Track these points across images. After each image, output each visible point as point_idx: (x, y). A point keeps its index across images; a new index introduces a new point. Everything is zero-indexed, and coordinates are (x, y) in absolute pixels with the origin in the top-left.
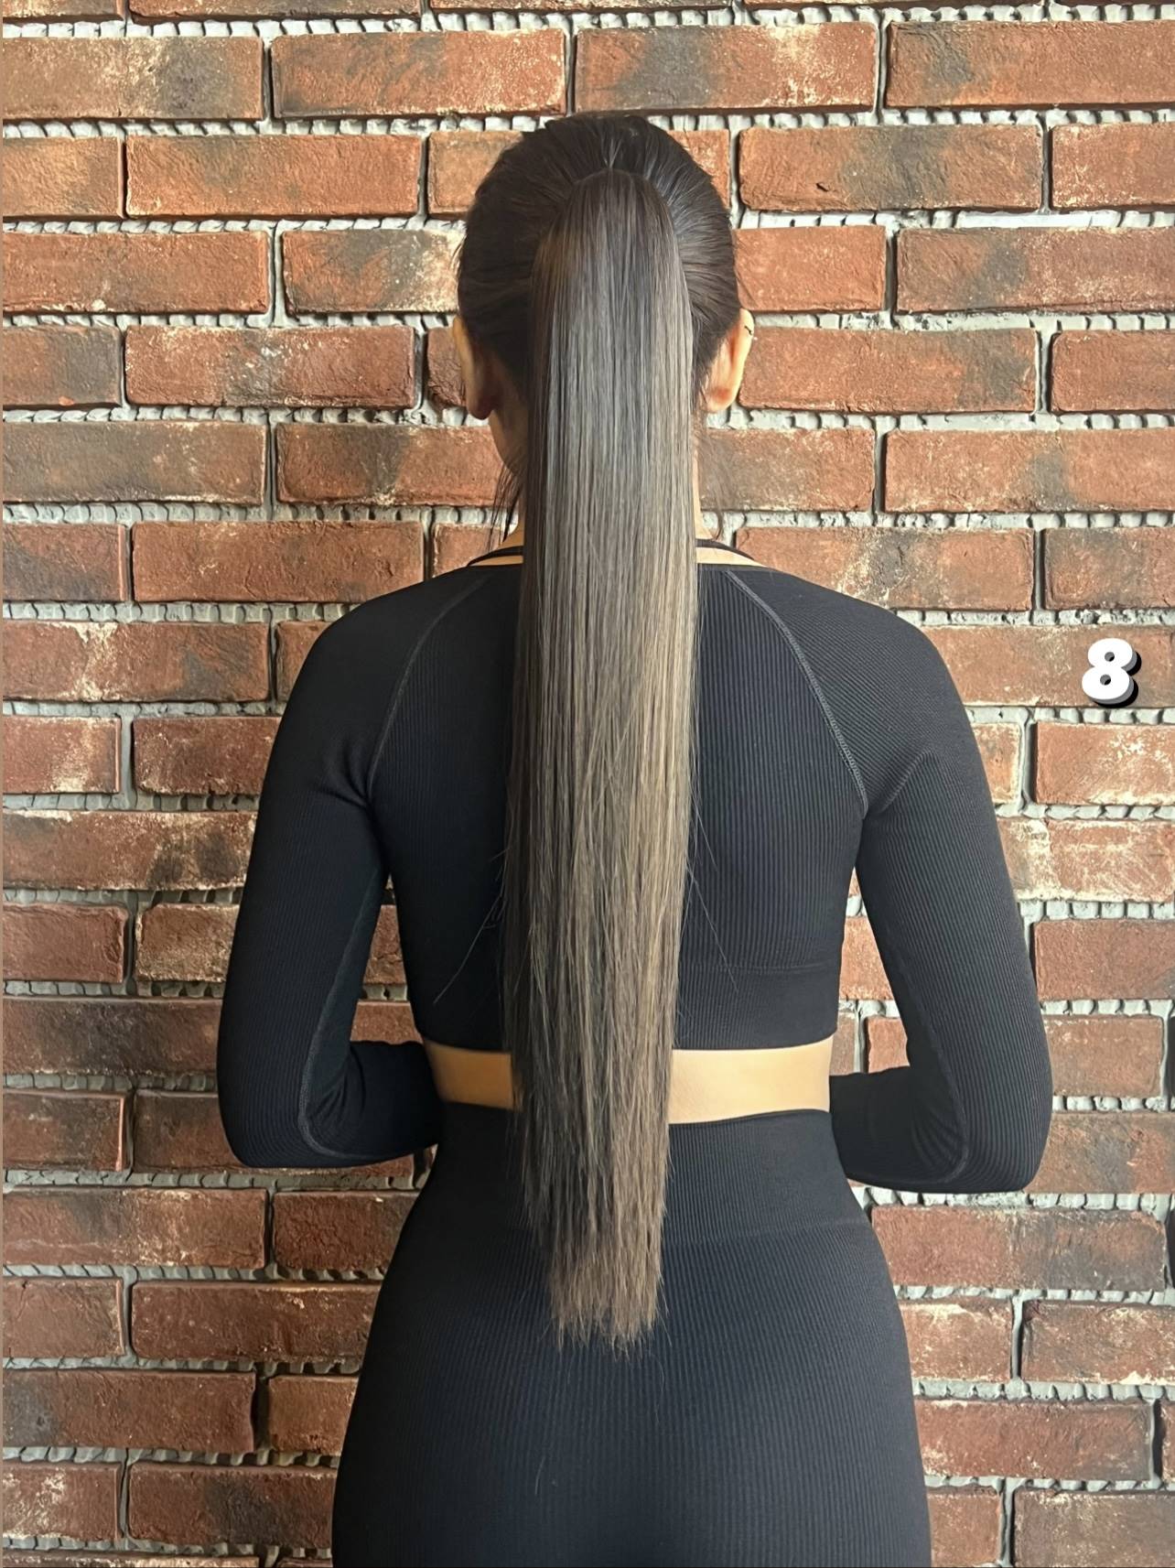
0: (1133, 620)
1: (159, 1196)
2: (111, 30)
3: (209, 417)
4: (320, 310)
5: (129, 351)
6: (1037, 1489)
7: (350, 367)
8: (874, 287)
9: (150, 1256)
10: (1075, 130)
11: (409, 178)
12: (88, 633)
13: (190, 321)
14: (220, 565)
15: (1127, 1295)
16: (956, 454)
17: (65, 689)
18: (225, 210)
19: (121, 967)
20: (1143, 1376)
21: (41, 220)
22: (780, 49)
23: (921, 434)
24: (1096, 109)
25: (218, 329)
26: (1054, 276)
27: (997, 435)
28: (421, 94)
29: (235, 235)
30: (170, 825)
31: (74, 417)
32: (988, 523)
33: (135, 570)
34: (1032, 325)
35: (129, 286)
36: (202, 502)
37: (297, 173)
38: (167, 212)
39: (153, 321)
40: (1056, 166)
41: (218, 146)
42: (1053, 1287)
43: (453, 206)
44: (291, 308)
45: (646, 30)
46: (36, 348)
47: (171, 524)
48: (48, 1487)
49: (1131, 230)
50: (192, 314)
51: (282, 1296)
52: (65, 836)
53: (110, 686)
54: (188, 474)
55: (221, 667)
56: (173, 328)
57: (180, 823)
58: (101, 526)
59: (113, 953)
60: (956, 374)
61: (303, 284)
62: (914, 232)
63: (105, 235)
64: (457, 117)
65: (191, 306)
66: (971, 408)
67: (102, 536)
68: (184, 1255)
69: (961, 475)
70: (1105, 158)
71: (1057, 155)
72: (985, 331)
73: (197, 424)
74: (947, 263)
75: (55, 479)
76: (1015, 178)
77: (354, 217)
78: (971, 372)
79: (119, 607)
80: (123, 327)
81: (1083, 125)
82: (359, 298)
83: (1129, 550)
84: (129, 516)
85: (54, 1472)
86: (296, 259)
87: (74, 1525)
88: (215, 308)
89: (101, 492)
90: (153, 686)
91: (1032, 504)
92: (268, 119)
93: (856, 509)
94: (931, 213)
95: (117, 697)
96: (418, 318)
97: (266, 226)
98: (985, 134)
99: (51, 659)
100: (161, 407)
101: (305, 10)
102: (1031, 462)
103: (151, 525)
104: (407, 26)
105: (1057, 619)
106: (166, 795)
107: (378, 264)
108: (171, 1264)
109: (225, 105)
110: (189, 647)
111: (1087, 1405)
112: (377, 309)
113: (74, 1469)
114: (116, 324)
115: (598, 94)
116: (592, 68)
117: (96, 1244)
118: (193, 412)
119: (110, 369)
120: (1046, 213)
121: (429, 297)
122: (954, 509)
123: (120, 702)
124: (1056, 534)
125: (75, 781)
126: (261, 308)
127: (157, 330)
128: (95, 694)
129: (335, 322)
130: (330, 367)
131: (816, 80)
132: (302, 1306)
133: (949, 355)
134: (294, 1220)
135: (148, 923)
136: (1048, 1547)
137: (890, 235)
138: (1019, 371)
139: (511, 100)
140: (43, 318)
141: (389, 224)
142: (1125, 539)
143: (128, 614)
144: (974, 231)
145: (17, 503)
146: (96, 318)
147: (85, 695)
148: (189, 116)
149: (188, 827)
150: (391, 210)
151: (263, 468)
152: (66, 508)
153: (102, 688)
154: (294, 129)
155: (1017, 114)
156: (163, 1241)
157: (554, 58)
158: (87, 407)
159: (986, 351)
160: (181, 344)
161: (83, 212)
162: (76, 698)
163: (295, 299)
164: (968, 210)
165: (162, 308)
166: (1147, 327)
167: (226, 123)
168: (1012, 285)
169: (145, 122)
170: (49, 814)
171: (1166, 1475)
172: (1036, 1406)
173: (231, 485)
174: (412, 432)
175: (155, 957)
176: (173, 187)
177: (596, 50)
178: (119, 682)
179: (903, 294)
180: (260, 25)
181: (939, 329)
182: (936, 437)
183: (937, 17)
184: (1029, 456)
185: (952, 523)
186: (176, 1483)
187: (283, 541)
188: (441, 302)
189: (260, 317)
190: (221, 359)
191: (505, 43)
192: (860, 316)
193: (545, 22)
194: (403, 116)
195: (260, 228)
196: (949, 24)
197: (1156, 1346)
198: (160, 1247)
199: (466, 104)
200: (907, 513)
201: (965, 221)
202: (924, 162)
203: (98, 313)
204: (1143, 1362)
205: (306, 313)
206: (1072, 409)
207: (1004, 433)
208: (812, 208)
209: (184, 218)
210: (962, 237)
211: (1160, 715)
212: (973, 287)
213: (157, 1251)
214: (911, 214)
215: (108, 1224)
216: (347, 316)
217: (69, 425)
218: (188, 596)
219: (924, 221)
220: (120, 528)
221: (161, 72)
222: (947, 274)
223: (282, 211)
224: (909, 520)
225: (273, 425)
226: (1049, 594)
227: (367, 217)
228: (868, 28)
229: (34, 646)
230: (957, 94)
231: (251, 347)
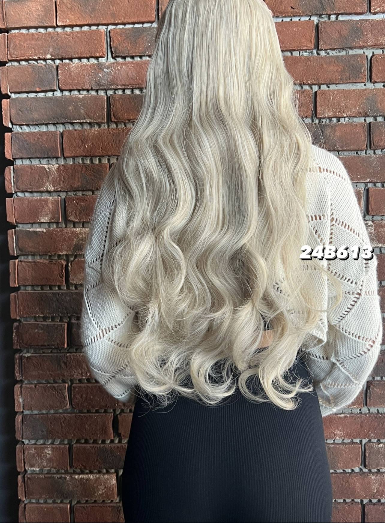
3: (87, 93)
5: (59, 72)
6: (372, 442)
8: (311, 41)
11: (152, 9)
13: (79, 61)
14: (92, 144)
16: (340, 98)
17: (42, 187)
18: (90, 22)
19: (64, 280)
21: (28, 28)
25: (89, 63)
27: (354, 90)
30: (79, 232)
31: (41, 95)
32: (351, 121)
33: (64, 146)
35: (59, 49)
36: (86, 122)
37: (114, 9)
38: (71, 24)
42: (377, 376)
44: (114, 55)
46: (28, 71)
47: (76, 130)
48: (46, 453)
50: (80, 59)
52: (44, 237)
53: (57, 186)
56: (74, 63)
58: (52, 132)
59: (61, 276)
60: (339, 70)
61: (117, 46)
62: (324, 22)
63: (50, 32)
65: (80, 56)
66: (345, 81)
67: (52, 135)
69: (342, 104)
73: (83, 96)
74: (336, 32)
75: (36, 116)
77: (133, 23)
78: (344, 69)
79: (59, 159)
80: (57, 64)
82: (137, 51)
84: (61, 129)
85: (48, 447)
86: (115, 38)
88: (88, 56)
90: (71, 186)
91: (366, 114)
93: (306, 117)
94: (329, 15)
95: (59, 190)
97: (104, 27)
99: (37, 178)
100: (70, 91)
103: (69, 131)
105: (374, 153)
106: (77, 222)
107: (143, 39)
112: (143, 54)
113: (54, 446)
114: (54, 63)
118: (81, 92)
119: (53, 78)
122: (340, 116)
123: (60, 191)
125: (46, 218)
127: (69, 64)
128: (51, 188)
129: (129, 59)
130: (127, 75)
133: (337, 63)
135: (72, 265)
136: (377, 461)
137: (315, 23)
140: (30, 62)
141: (146, 25)
144: (344, 21)
145: (23, 125)
146: (48, 61)
151: (106, 110)
152: (40, 126)
153: (54, 187)
158: (45, 91)
160: (77, 68)
161: (43, 25)
162: (46, 190)
163: (115, 52)
164: (342, 14)
165: (70, 57)
168: (358, 39)
170: (38, 230)
172: (372, 415)
173: (95, 116)
179: (321, 43)
182: (333, 92)
184: (365, 97)
185: (339, 121)
189: (103, 59)
190: (91, 73)
192: (306, 52)
200: (323, 118)
203: (49, 59)
206: (379, 81)
207: (356, 90)
208: (289, 15)
209: (77, 26)
210: (340, 23)
214: (323, 16)
216: (132, 57)
217: (40, 97)
219: (326, 19)
220: (58, 132)
222: (336, 36)
223: (110, 22)
224: (324, 121)
225: (109, 95)
226: (372, 144)
227: (138, 23)
229: (31, 173)
231: (100, 69)
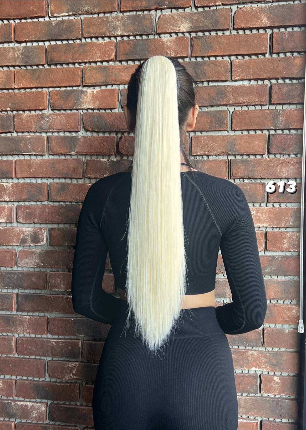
0: (253, 181)
1: (22, 317)
2: (11, 45)
4: (58, 109)
7: (65, 122)
9: (21, 331)
10: (237, 61)
12: (6, 185)
15: (253, 348)
20: (256, 368)
22: (165, 43)
23: (200, 136)
24: (243, 56)
26: (233, 97)
28: (81, 57)
29: (39, 92)
34: (228, 109)
39: (21, 112)
40: (233, 70)
41: (35, 71)
43: (89, 83)
45: (134, 40)
49: (252, 85)
51: (50, 342)
54: (28, 148)
55: (35, 193)
57: (27, 230)
64: (90, 63)
68: (28, 331)
70: (245, 67)
71: (233, 67)
72: (216, 111)
76: (223, 73)
81: (240, 60)
83: (252, 164)
87: (4, 393)
89: (9, 152)
92: (47, 65)
96: (81, 110)
98: (215, 62)
101: (55, 38)
102: (227, 142)
104: (78, 41)
108: (25, 333)
109: (37, 61)
110: (29, 188)
111: (242, 374)
115: (122, 56)
116: (121, 50)
117: (8, 328)
120: (231, 82)
121: (83, 105)
124: (234, 160)
126: (45, 109)
131: (174, 51)
132: (55, 344)
134: (53, 324)
138: (224, 121)
139: (102, 58)
142: (251, 161)
143: (16, 181)
147: (5, 200)
148: (28, 64)
149: (28, 231)
150: (74, 85)
154: (53, 67)
155: (224, 57)
156: (23, 328)
157: (112, 47)
159: (216, 115)
166: (256, 109)
167: (37, 65)
169: (19, 66)
171: (262, 393)
174: (79, 137)
175: (21, 261)
176: (25, 81)
177: (122, 45)
178: (13, 197)
180: (45, 43)
181: (205, 110)
183: (204, 34)
186: (27, 384)
187: (50, 163)
188: (86, 106)
191: (101, 44)
193: (111, 39)
194: (77, 63)
195: (45, 90)
196: (206, 36)
197: (259, 361)
198: (23, 329)
199: (92, 59)
201: (211, 84)
202: (201, 70)
204: (256, 365)
205: (55, 110)
211: (260, 204)
212: (213, 100)
213: (22, 330)
215: (11, 323)
218: (28, 176)
221: (22, 54)
228: (187, 38)
230: (208, 53)
